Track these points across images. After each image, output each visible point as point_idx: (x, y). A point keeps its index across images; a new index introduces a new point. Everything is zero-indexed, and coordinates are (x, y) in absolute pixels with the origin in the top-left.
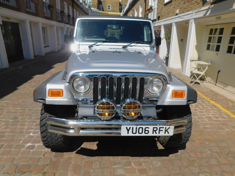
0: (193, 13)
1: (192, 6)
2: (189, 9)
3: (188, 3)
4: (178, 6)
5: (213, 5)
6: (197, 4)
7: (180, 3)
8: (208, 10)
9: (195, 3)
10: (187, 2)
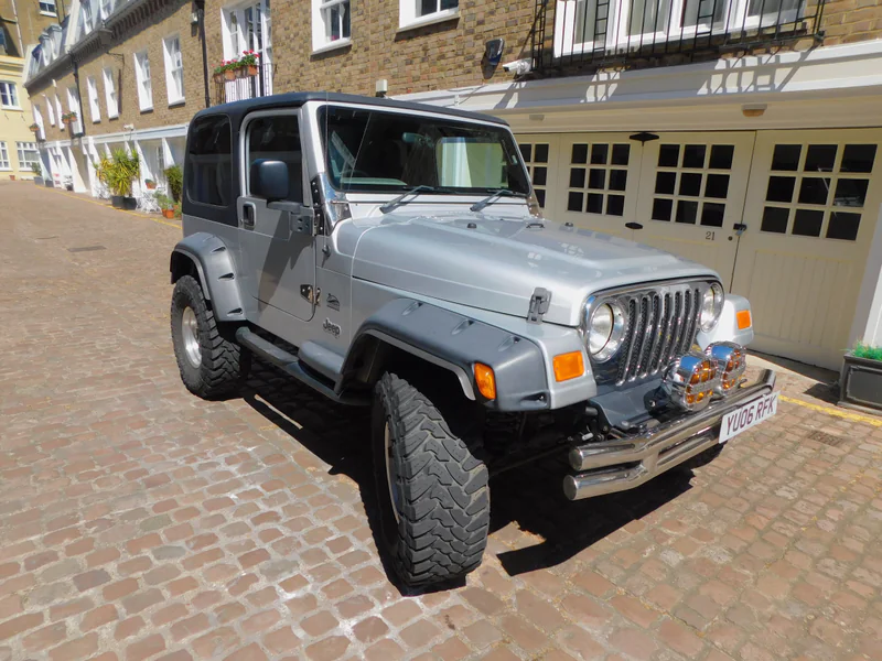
0: (453, 97)
1: (442, 74)
2: (434, 82)
3: (425, 65)
4: (382, 68)
5: (523, 84)
6: (460, 71)
7: (387, 60)
8: (509, 93)
9: (452, 66)
10: (418, 60)
